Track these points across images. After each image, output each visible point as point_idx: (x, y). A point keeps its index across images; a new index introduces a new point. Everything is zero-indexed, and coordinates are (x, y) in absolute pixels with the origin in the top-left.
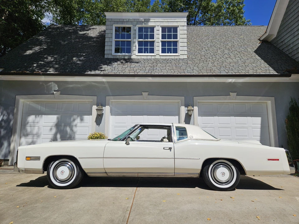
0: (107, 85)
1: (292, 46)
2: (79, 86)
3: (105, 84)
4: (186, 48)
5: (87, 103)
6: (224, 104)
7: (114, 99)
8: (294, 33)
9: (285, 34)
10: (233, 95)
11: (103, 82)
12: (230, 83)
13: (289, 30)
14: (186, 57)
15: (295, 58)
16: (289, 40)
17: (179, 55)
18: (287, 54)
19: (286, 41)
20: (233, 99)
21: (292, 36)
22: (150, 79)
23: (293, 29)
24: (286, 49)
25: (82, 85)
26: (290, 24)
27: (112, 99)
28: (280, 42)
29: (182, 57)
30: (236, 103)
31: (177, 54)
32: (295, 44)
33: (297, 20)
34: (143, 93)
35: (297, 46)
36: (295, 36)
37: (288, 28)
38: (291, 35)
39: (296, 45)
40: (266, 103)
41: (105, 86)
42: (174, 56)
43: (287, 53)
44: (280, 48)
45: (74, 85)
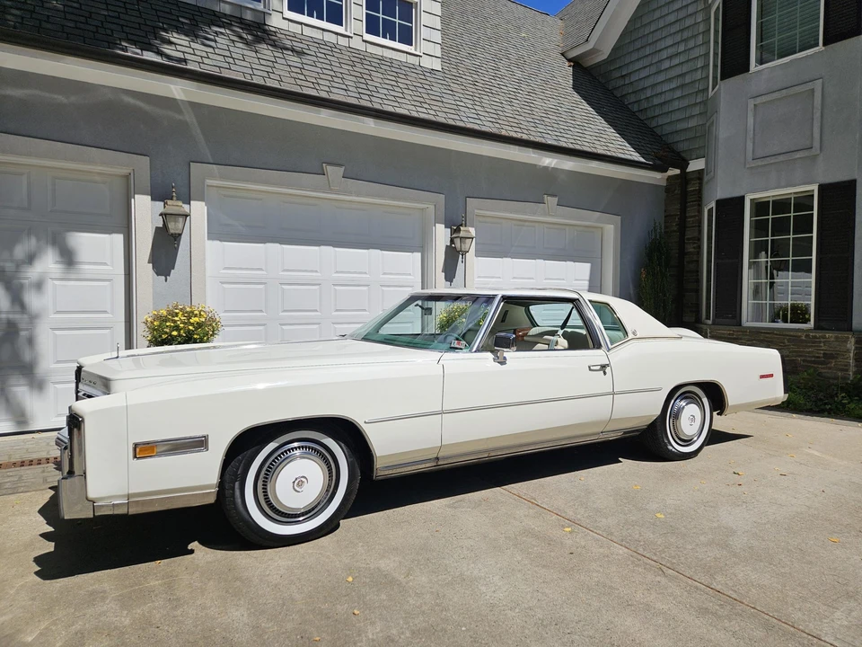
0: (189, 117)
1: (649, 93)
2: (61, 98)
3: (180, 112)
4: (437, 37)
5: (97, 178)
6: (527, 224)
7: (223, 177)
8: (660, 61)
9: (635, 56)
10: (552, 201)
11: (176, 99)
12: (546, 168)
13: (648, 51)
14: (437, 65)
15: (654, 124)
16: (642, 75)
17: (418, 53)
18: (635, 110)
19: (634, 78)
20: (550, 215)
21: (653, 69)
22: (369, 126)
23: (660, 51)
24: (632, 98)
25: (73, 99)
26: (651, 36)
27: (212, 177)
28: (617, 74)
29: (427, 63)
30: (551, 226)
31: (413, 48)
32: (659, 90)
33: (673, 31)
34: (329, 169)
35: (663, 96)
36: (661, 71)
37: (645, 46)
38: (650, 65)
39: (661, 94)
40: (602, 228)
41: (181, 117)
42: (407, 53)
43: (635, 108)
44: (615, 92)
45: (37, 92)
